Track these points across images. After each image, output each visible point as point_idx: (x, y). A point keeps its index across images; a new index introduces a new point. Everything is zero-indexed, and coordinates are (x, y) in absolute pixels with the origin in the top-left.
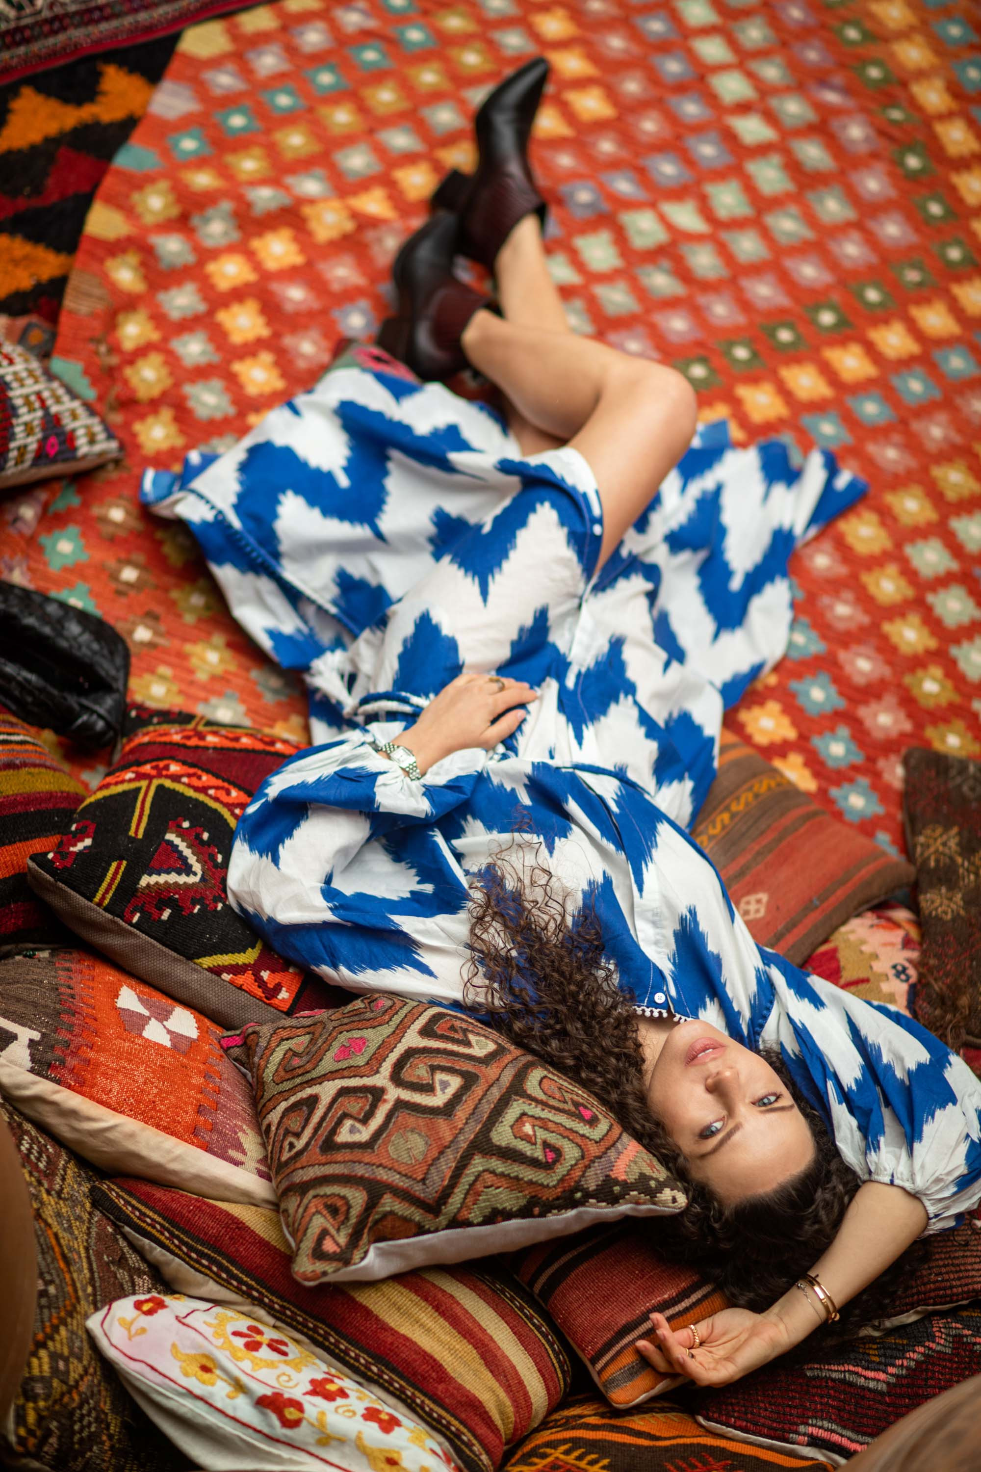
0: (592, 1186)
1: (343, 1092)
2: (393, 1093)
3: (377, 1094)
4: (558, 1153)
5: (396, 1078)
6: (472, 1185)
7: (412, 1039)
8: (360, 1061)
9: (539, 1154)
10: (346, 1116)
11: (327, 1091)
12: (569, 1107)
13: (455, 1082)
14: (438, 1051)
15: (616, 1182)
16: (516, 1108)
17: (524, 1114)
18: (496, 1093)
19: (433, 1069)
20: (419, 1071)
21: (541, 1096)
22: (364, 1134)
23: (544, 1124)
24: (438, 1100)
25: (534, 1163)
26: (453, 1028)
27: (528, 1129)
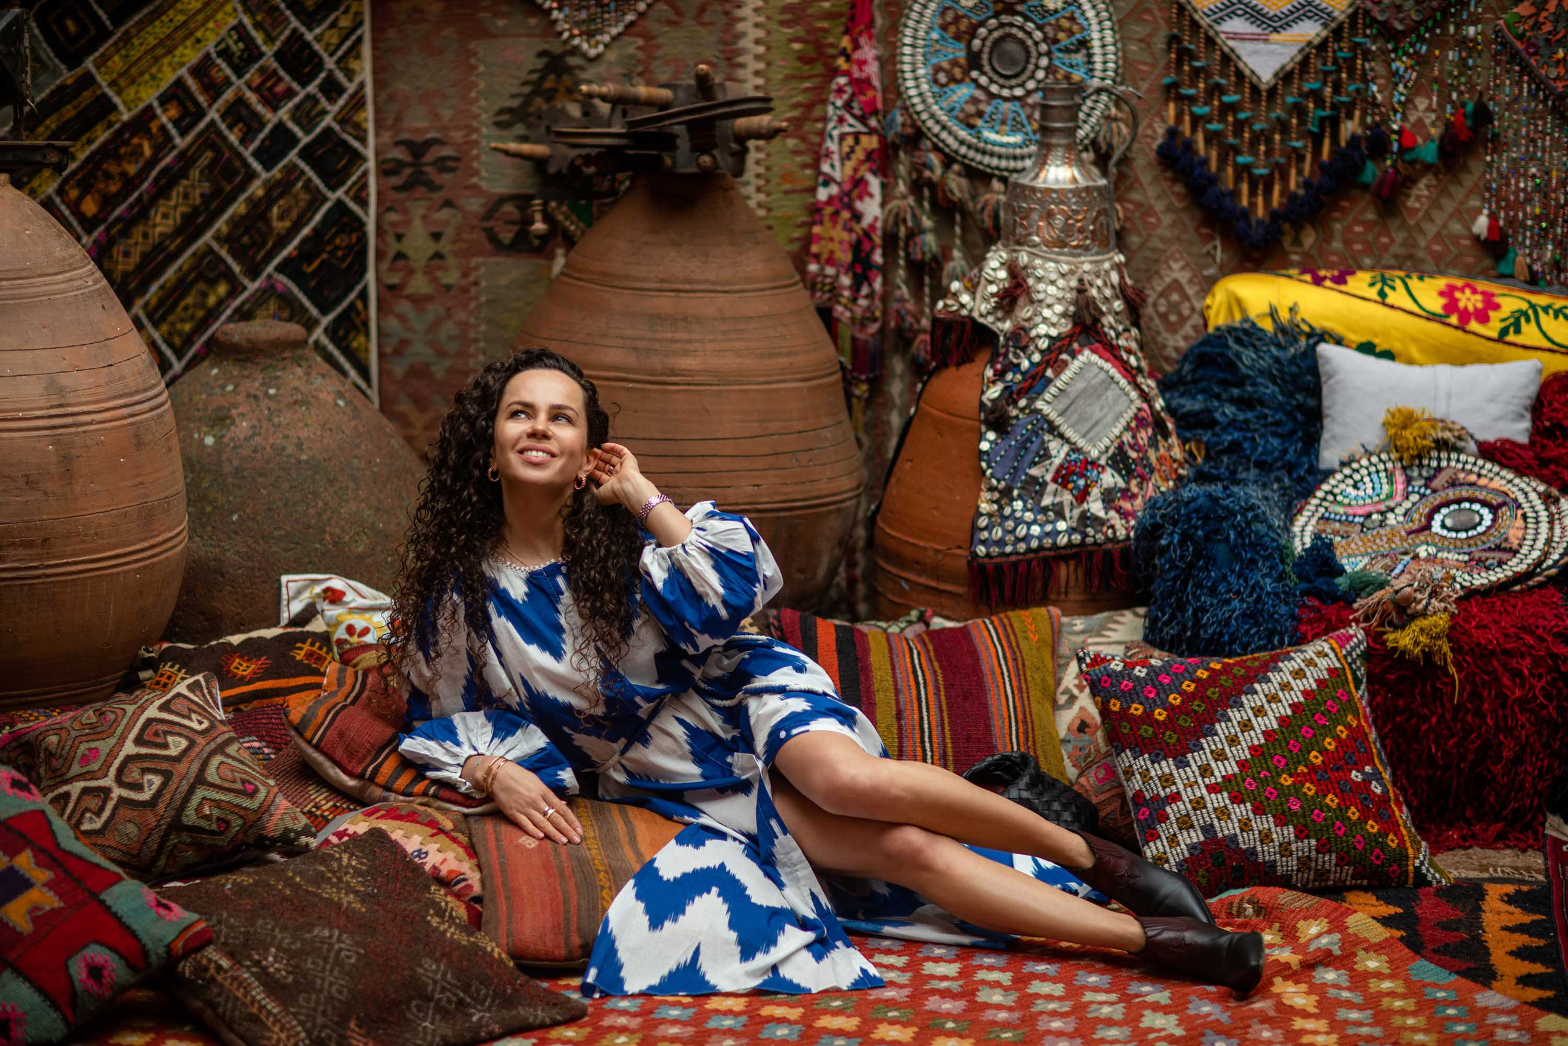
0: (252, 841)
1: (85, 791)
2: (117, 792)
3: (107, 791)
4: (228, 823)
5: (119, 780)
6: (172, 851)
7: (129, 748)
8: (95, 766)
9: (214, 827)
10: (87, 810)
11: (76, 788)
12: (238, 786)
13: (157, 780)
14: (147, 756)
15: (266, 838)
16: (201, 793)
17: (204, 798)
18: (185, 786)
19: (144, 771)
20: (133, 774)
21: (218, 781)
22: (98, 824)
23: (217, 804)
24: (145, 796)
25: (211, 832)
26: (156, 734)
27: (206, 810)
